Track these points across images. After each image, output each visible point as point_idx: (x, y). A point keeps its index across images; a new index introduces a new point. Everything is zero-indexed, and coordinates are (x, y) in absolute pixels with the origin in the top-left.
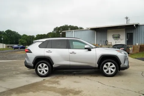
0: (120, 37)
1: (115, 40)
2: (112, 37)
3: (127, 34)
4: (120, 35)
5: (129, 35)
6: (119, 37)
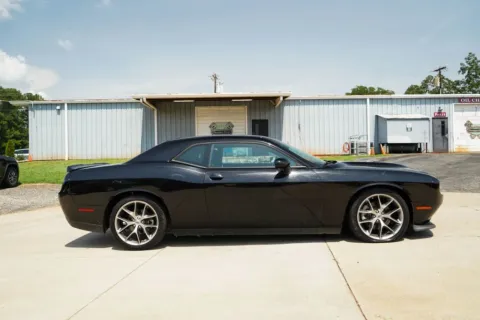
2: (209, 130)
3: (254, 122)
5: (257, 125)
6: (230, 132)
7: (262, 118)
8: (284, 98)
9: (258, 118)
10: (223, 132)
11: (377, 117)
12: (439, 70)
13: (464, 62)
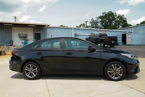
0: (28, 36)
1: (22, 40)
2: (18, 36)
3: (35, 34)
4: (27, 35)
5: (37, 35)
6: (26, 37)
7: (39, 33)
8: (48, 26)
9: (37, 33)
10: (23, 37)
11: (75, 34)
12: (86, 22)
13: (91, 20)
